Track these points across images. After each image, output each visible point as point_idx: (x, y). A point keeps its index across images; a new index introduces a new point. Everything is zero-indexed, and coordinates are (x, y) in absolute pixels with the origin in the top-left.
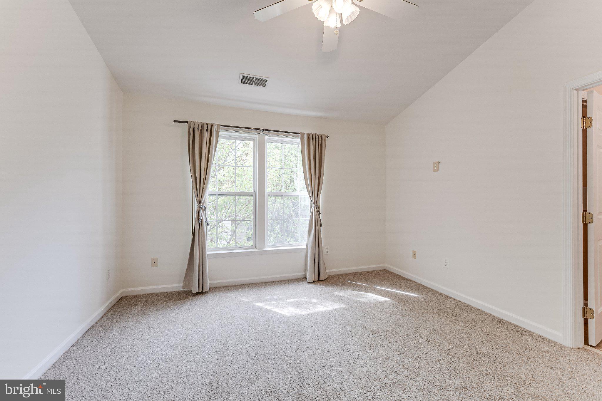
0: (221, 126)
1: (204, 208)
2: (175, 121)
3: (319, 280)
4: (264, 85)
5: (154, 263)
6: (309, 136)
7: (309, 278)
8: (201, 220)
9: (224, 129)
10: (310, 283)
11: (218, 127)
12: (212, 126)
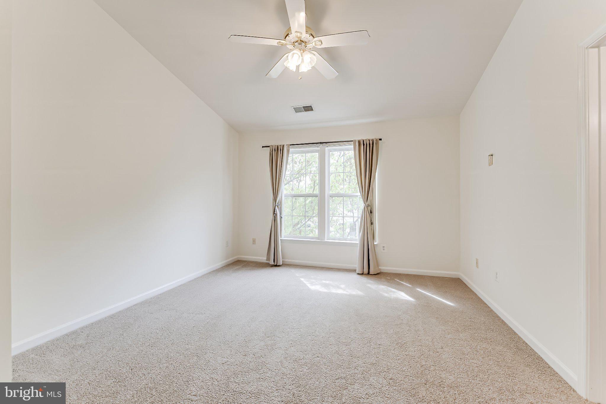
0: (290, 145)
1: (279, 206)
2: (263, 147)
3: (369, 273)
4: (312, 110)
5: (254, 241)
6: (359, 142)
7: (359, 271)
8: (276, 214)
9: (293, 147)
10: (358, 274)
11: (288, 146)
12: (283, 146)
